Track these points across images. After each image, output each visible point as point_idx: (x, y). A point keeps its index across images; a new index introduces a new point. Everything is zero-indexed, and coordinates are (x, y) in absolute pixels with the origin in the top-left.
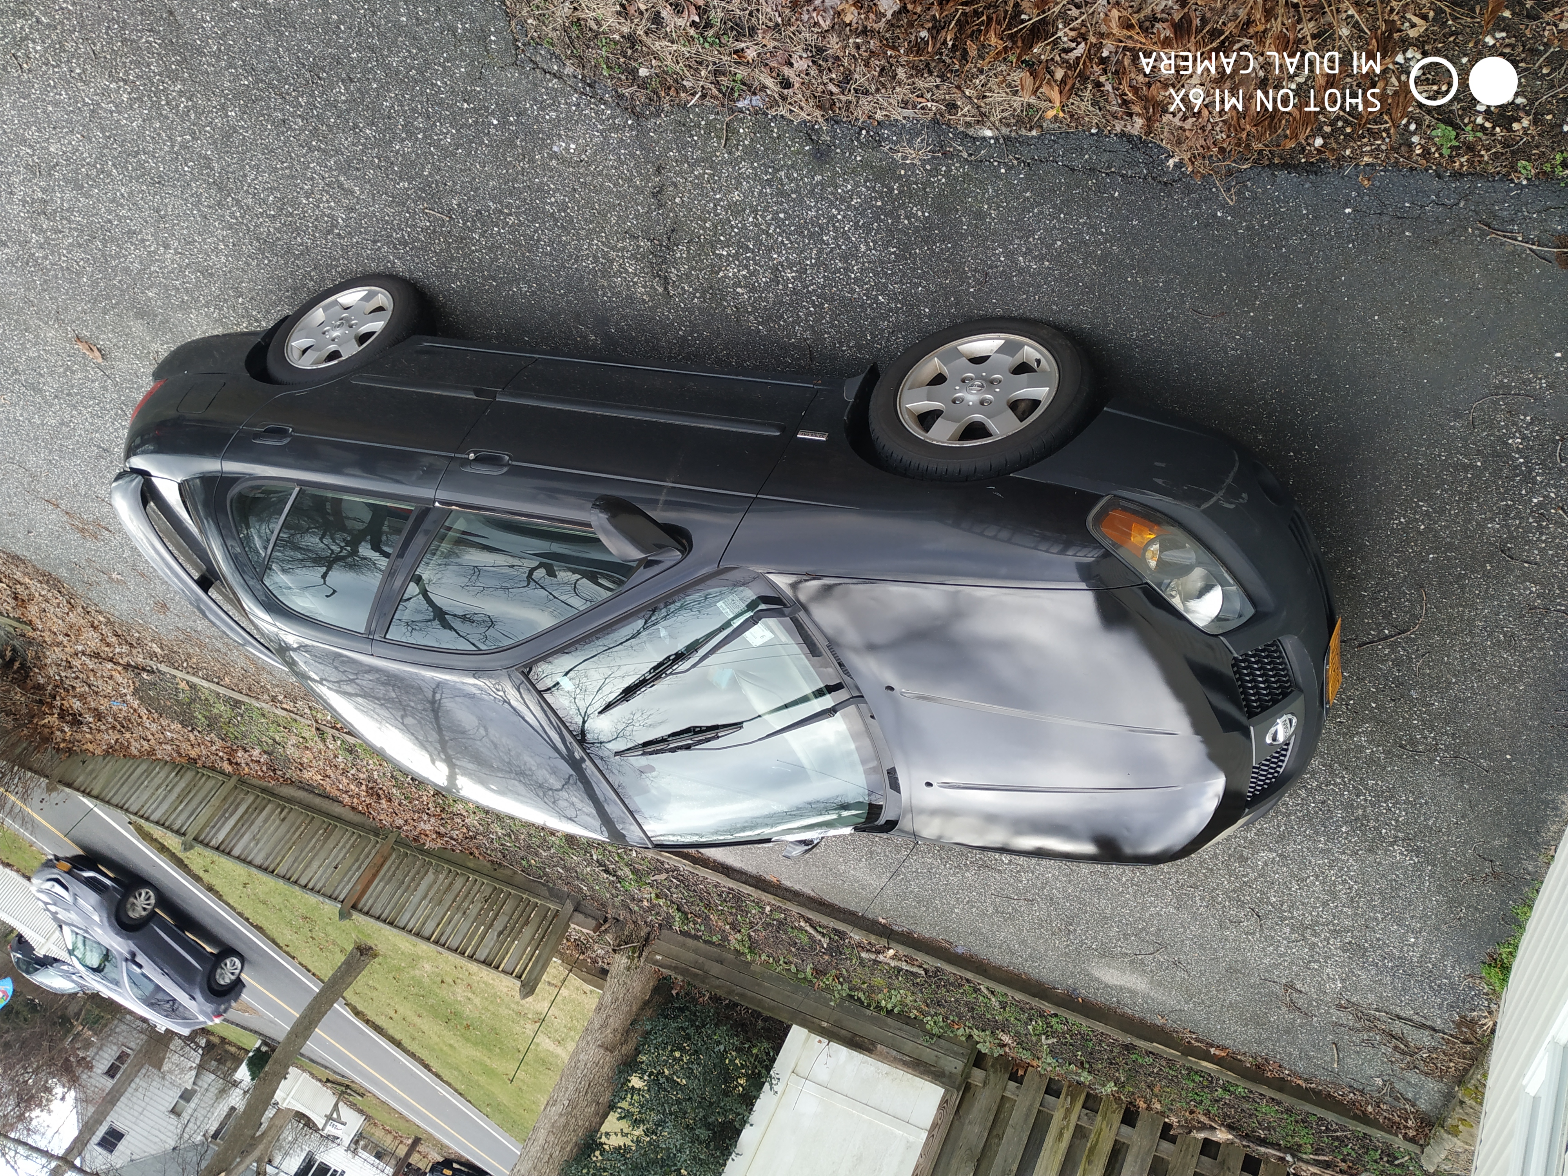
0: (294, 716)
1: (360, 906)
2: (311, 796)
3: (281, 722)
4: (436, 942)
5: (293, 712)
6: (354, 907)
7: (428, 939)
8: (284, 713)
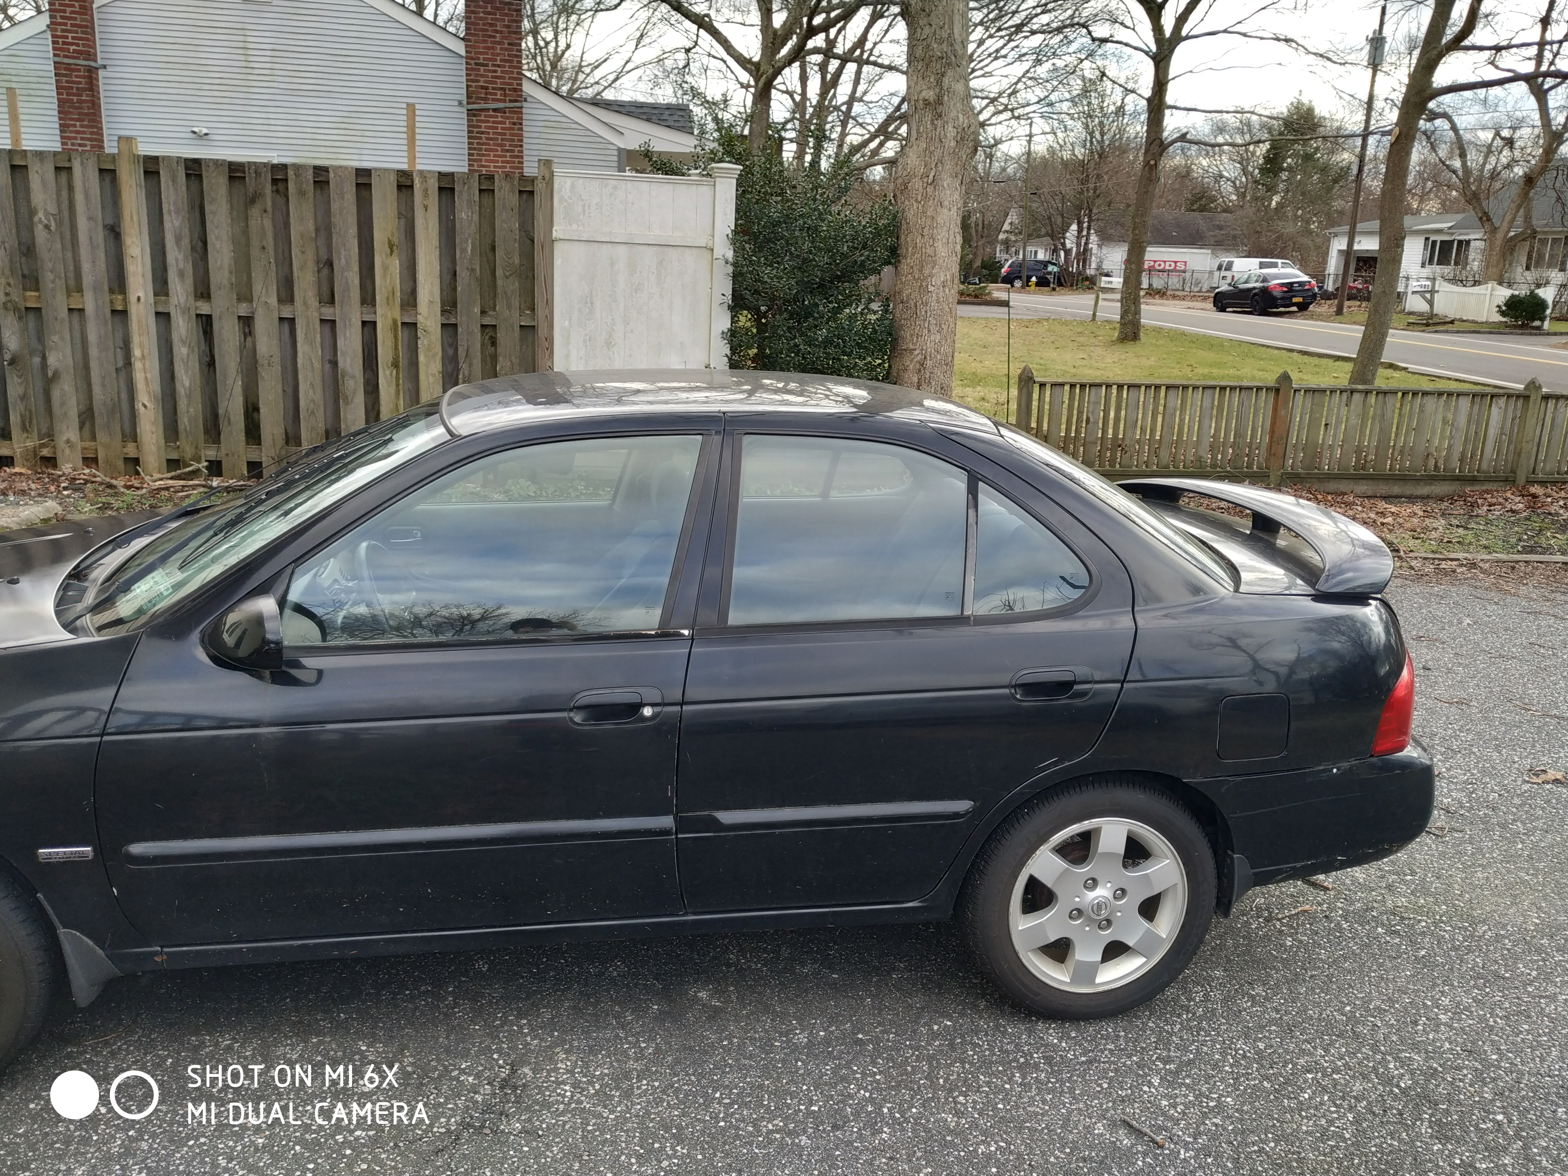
0: (1437, 556)
1: (1272, 395)
2: (1408, 493)
3: (1457, 546)
4: (1158, 387)
5: (1439, 559)
6: (1277, 390)
7: (1168, 387)
8: (1453, 555)
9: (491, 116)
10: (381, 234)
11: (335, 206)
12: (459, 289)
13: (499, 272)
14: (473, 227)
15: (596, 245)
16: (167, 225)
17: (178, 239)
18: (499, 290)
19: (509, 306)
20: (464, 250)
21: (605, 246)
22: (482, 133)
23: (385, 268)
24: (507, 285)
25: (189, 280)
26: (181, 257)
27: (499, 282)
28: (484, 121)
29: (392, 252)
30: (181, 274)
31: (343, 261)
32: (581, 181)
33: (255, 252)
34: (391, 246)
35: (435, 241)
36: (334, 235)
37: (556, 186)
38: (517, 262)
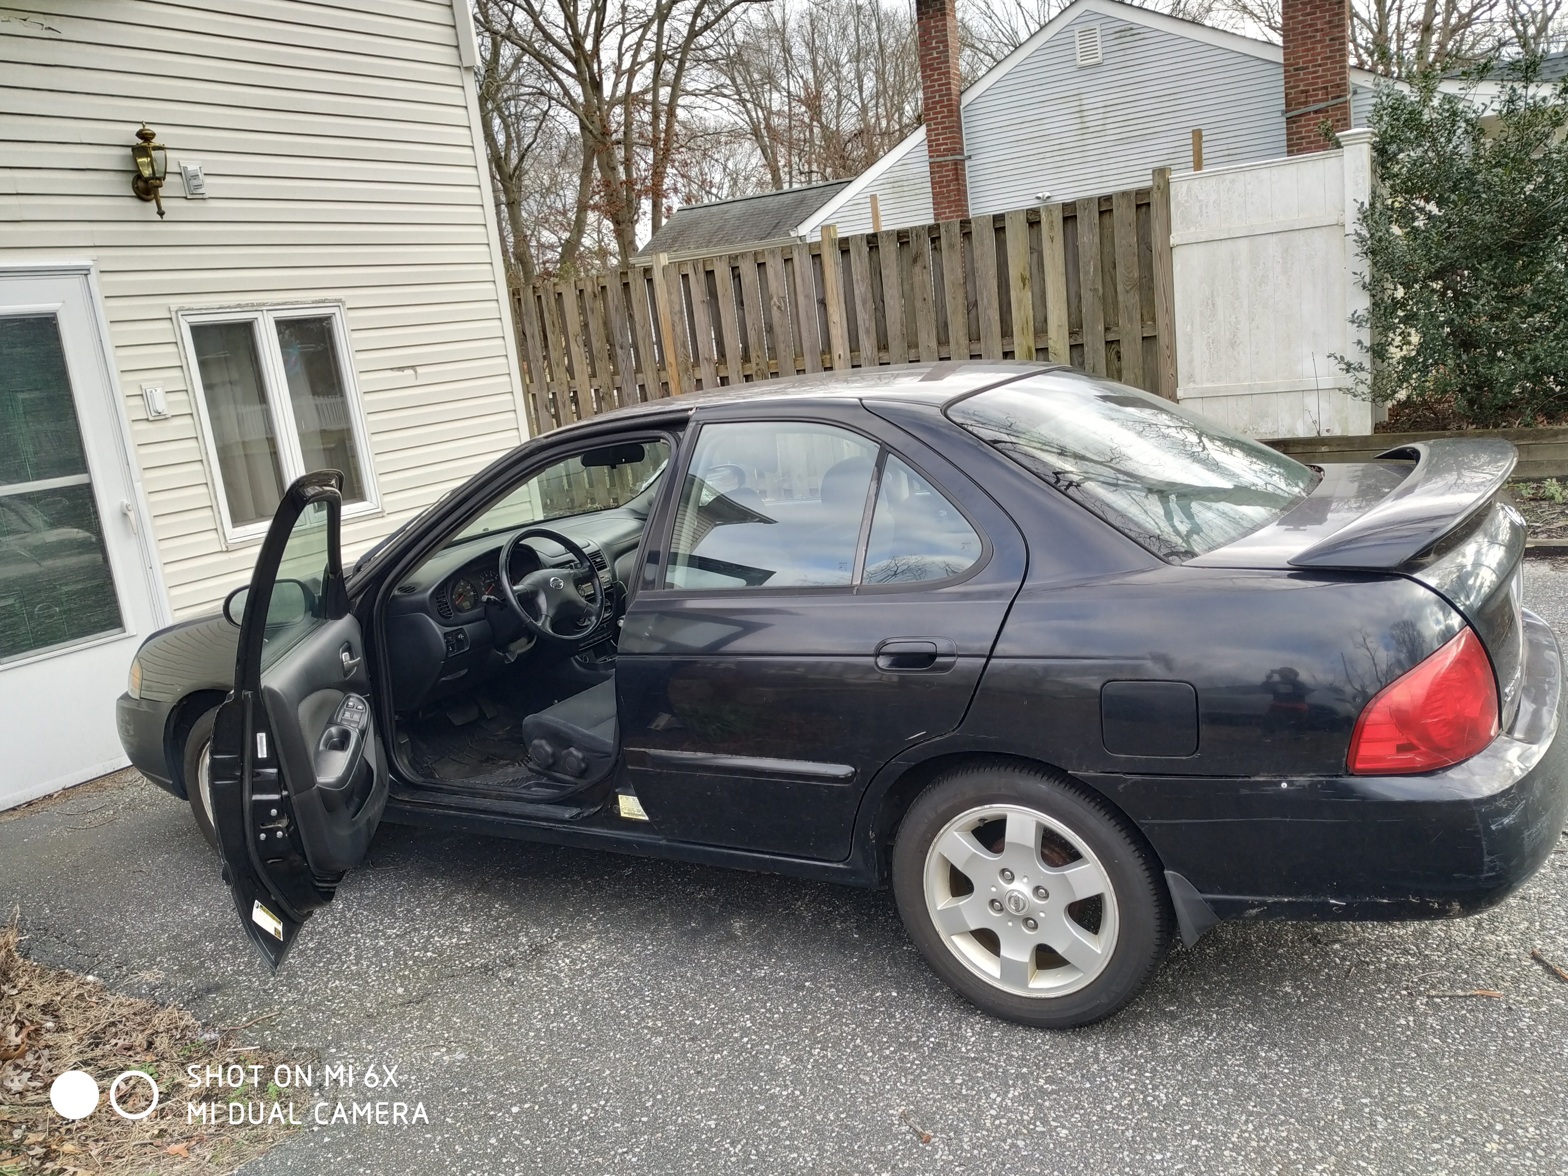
9: (1313, 119)
10: (1016, 268)
11: (977, 253)
12: (1084, 310)
13: (1120, 288)
14: (1094, 249)
15: (1215, 244)
16: (857, 292)
17: (864, 303)
18: (1121, 306)
19: (1131, 320)
20: (1087, 273)
21: (1224, 243)
22: (1303, 138)
23: (1020, 302)
24: (1128, 299)
25: (873, 335)
26: (867, 317)
27: (1121, 298)
28: (1305, 126)
29: (1024, 285)
30: (868, 331)
31: (985, 300)
32: (1197, 182)
33: (919, 304)
34: (1023, 280)
35: (1061, 268)
36: (977, 279)
37: (1172, 193)
38: (1136, 275)
